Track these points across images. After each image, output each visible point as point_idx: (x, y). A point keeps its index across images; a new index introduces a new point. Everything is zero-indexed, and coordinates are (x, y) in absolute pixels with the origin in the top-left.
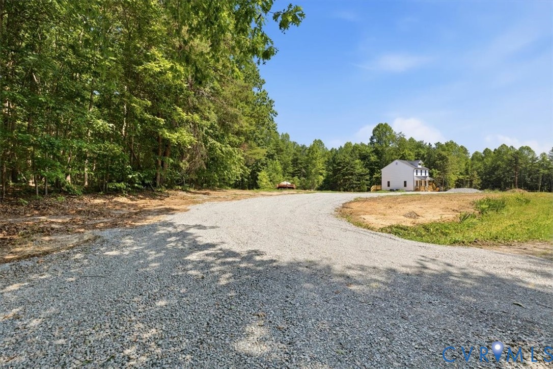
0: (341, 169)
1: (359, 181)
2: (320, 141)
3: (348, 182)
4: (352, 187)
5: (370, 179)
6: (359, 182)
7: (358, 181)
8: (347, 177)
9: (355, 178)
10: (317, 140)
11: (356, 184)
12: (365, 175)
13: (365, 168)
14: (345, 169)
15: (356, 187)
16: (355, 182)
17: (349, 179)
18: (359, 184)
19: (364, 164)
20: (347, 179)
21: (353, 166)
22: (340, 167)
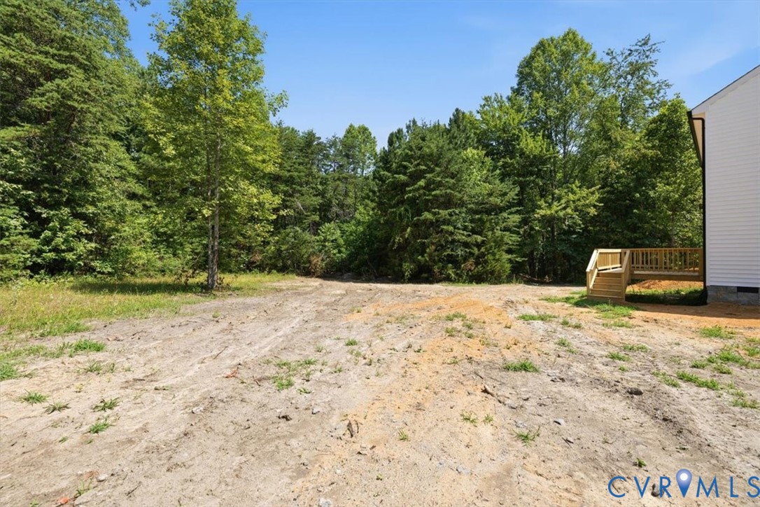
0: (405, 185)
1: (480, 233)
2: (364, 130)
3: (435, 238)
4: (452, 260)
5: (525, 222)
6: (479, 238)
7: (474, 232)
8: (427, 215)
9: (462, 217)
10: (356, 126)
11: (466, 245)
12: (502, 209)
13: (502, 180)
14: (422, 183)
15: (465, 259)
16: (461, 236)
17: (436, 224)
18: (478, 246)
19: (495, 168)
20: (432, 223)
21: (454, 168)
22: (402, 177)
